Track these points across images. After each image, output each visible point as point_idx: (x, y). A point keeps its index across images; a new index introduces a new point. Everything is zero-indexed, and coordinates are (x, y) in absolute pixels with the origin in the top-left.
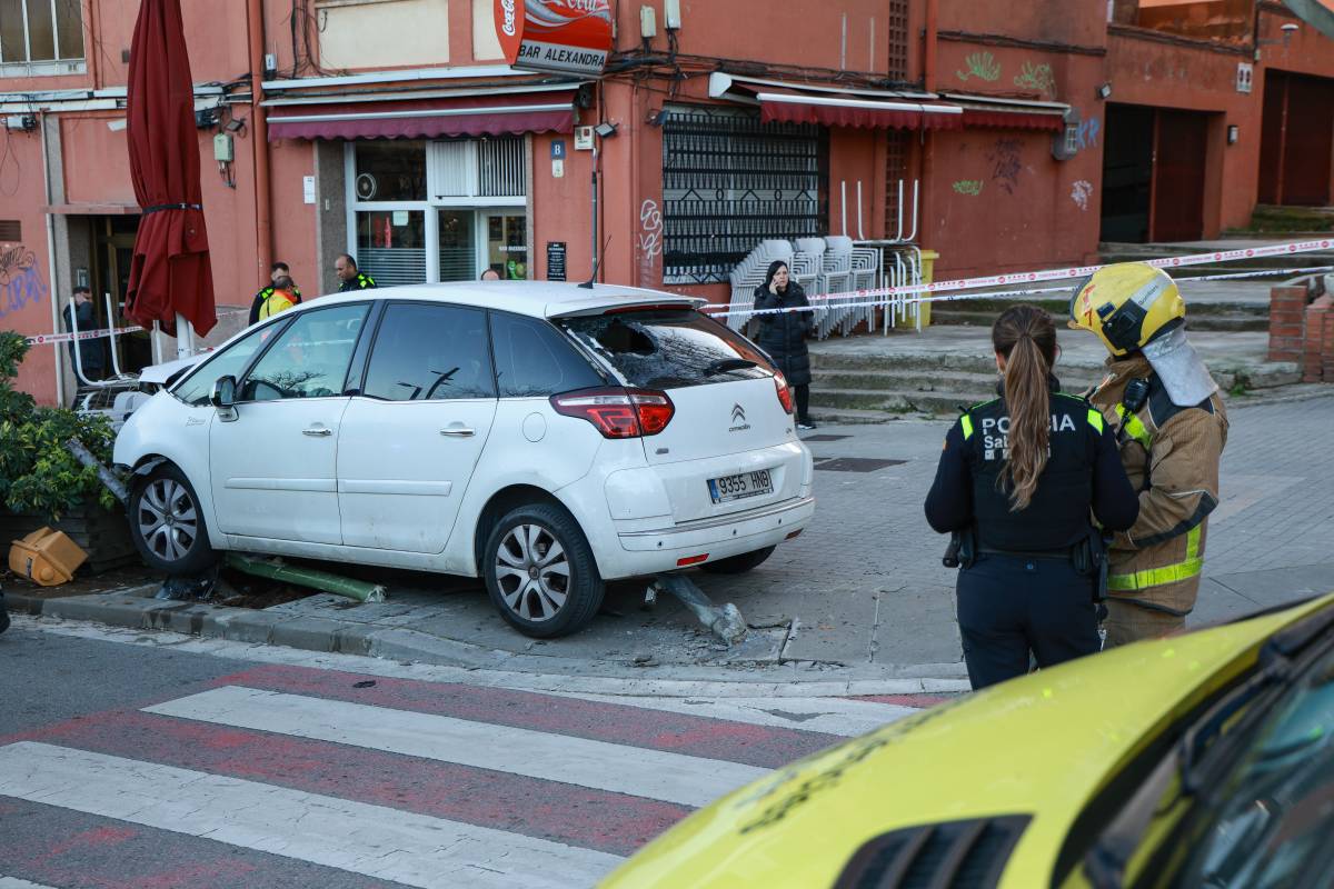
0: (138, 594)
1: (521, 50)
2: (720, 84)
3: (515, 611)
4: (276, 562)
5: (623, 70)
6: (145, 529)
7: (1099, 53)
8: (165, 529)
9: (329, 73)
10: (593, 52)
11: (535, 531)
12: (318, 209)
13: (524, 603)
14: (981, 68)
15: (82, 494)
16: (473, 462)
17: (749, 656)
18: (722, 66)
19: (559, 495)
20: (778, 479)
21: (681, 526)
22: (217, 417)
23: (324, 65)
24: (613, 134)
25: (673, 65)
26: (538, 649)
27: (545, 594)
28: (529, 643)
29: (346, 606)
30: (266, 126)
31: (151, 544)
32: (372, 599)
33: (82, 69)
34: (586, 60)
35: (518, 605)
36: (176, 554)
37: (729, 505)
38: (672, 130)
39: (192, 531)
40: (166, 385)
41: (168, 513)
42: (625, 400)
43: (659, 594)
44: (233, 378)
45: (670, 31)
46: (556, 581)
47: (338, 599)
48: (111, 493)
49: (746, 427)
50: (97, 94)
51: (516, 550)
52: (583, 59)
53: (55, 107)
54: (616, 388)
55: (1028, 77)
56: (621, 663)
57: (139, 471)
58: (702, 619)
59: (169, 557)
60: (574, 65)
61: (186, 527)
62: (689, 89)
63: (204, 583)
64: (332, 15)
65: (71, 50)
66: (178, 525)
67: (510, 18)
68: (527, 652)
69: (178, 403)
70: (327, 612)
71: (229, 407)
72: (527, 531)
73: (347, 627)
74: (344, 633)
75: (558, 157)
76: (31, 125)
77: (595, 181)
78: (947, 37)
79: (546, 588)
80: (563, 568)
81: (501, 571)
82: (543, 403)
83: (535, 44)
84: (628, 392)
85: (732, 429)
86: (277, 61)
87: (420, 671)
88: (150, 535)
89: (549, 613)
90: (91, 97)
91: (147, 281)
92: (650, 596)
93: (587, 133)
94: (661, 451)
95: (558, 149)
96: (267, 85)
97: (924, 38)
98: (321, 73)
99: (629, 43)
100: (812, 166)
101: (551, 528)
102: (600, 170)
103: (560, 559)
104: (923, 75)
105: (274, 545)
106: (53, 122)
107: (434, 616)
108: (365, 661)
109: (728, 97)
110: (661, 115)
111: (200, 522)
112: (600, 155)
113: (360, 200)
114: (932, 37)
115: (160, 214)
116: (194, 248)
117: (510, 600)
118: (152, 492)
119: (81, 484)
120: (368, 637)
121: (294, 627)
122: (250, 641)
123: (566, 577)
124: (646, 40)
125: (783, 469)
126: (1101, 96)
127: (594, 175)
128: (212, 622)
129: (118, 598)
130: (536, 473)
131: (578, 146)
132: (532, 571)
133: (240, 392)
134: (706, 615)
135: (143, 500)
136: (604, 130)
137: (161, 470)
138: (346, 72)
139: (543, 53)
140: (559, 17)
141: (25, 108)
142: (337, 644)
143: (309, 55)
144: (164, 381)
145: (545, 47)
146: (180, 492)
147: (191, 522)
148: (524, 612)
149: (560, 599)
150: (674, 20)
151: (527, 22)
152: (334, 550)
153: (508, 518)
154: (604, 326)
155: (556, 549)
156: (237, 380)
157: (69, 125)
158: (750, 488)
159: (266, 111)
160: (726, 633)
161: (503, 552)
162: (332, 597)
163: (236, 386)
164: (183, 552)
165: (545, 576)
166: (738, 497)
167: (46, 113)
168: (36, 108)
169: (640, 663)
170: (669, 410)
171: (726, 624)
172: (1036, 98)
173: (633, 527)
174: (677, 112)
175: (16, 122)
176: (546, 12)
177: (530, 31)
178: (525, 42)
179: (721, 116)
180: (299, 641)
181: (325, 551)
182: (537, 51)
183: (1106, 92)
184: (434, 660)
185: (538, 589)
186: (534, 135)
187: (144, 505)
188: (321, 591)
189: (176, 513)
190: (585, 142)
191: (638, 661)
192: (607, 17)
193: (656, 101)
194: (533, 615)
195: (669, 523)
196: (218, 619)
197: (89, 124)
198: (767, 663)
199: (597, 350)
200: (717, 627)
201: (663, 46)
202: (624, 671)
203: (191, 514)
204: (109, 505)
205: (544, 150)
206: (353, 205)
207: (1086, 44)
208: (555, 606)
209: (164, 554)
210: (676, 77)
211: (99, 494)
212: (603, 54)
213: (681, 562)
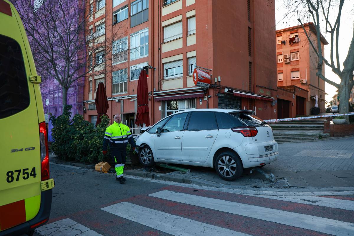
0: (140, 170)
1: (197, 83)
2: (226, 90)
3: (223, 175)
4: (166, 165)
5: (212, 87)
6: (141, 158)
7: (276, 91)
8: (145, 158)
9: (164, 91)
10: (208, 84)
11: (228, 157)
12: (161, 111)
13: (225, 173)
14: (261, 91)
15: (129, 151)
16: (213, 143)
17: (281, 185)
18: (227, 88)
19: (234, 149)
20: (274, 147)
21: (261, 156)
22: (156, 136)
23: (163, 89)
24: (211, 97)
25: (219, 87)
26: (229, 183)
27: (230, 171)
28: (227, 182)
29: (183, 173)
30: (154, 99)
31: (143, 161)
32: (188, 172)
33: (127, 93)
34: (207, 85)
35: (223, 173)
36: (147, 163)
37: (267, 152)
38: (219, 97)
39: (151, 158)
40: (146, 131)
41: (146, 155)
42: (248, 129)
43: (253, 172)
44: (160, 128)
45: (219, 82)
46: (233, 168)
47: (180, 172)
48: (135, 151)
49: (269, 136)
50: (129, 96)
51: (223, 161)
52: (206, 85)
53: (123, 98)
54: (245, 126)
55: (268, 93)
56: (251, 187)
57: (141, 146)
58: (266, 177)
59: (146, 163)
60: (205, 86)
61: (149, 157)
62: (222, 91)
63: (152, 168)
64: (164, 82)
65: (125, 90)
66: (148, 157)
67: (195, 78)
68: (227, 184)
69: (149, 134)
70: (179, 175)
71: (159, 133)
72: (226, 158)
73: (185, 178)
74: (185, 179)
75: (201, 101)
76: (119, 101)
77: (207, 105)
78: (257, 86)
79: (230, 170)
80: (235, 165)
81: (219, 166)
82: (229, 130)
83: (199, 82)
84: (248, 127)
85: (267, 136)
86: (156, 90)
87: (204, 188)
88: (142, 159)
89: (231, 175)
90: (128, 97)
91: (139, 117)
92: (251, 172)
93: (206, 97)
94: (256, 140)
95: (201, 100)
96: (154, 93)
97: (254, 86)
98: (162, 91)
99: (213, 83)
100: (239, 104)
101: (232, 157)
102: (208, 103)
103: (234, 163)
104: (254, 91)
105: (167, 161)
106: (122, 101)
107: (203, 176)
108: (191, 185)
109: (228, 92)
110: (218, 94)
111: (152, 156)
112: (208, 101)
113: (167, 110)
114: (255, 86)
115: (142, 106)
116: (147, 112)
117: (221, 173)
118: (143, 151)
119: (130, 149)
120: (191, 180)
121: (174, 177)
122: (164, 180)
123: (235, 167)
124: (216, 83)
125: (275, 145)
126: (277, 97)
127: (207, 104)
128: (156, 176)
129: (137, 171)
130: (228, 145)
131: (204, 99)
132: (227, 166)
133: (161, 131)
134: (267, 176)
135: (141, 152)
136: (209, 96)
137: (145, 146)
138: (166, 90)
139: (200, 84)
140: (202, 78)
141: (119, 99)
142: (184, 181)
143: (161, 88)
144: (146, 130)
145: (201, 83)
146: (148, 151)
147: (150, 156)
148: (225, 175)
149: (234, 172)
150: (220, 80)
151: (198, 79)
152: (180, 162)
153: (221, 155)
154: (240, 115)
155: (233, 161)
156: (161, 128)
157: (125, 101)
158: (270, 149)
159: (154, 97)
160: (273, 180)
161: (220, 162)
162: (179, 172)
163: (160, 129)
164: (149, 162)
165: (230, 167)
166: (269, 151)
167: (122, 99)
168: (120, 99)
169: (256, 187)
170: (257, 131)
171: (272, 178)
172: (269, 96)
173: (251, 156)
174: (220, 95)
175: (117, 101)
176: (201, 77)
177: (199, 80)
178: (198, 82)
179: (226, 96)
180: (175, 180)
181: (178, 162)
182: (199, 83)
183: (278, 96)
184: (207, 185)
185: (228, 170)
186: (197, 98)
187: (141, 153)
188: (176, 170)
189: (147, 155)
190: (205, 99)
191: (255, 186)
192: (210, 79)
193: (217, 92)
194: (227, 176)
195: (258, 156)
196: (157, 175)
197: (127, 101)
198: (286, 187)
199: (240, 119)
200: (270, 179)
201: (218, 84)
202: (253, 189)
203: (151, 155)
204: (135, 153)
205: (198, 100)
206: (166, 111)
207: (275, 89)
208: (232, 174)
209: (145, 162)
210: (220, 89)
211: (133, 151)
212: (209, 84)
213: (261, 164)
